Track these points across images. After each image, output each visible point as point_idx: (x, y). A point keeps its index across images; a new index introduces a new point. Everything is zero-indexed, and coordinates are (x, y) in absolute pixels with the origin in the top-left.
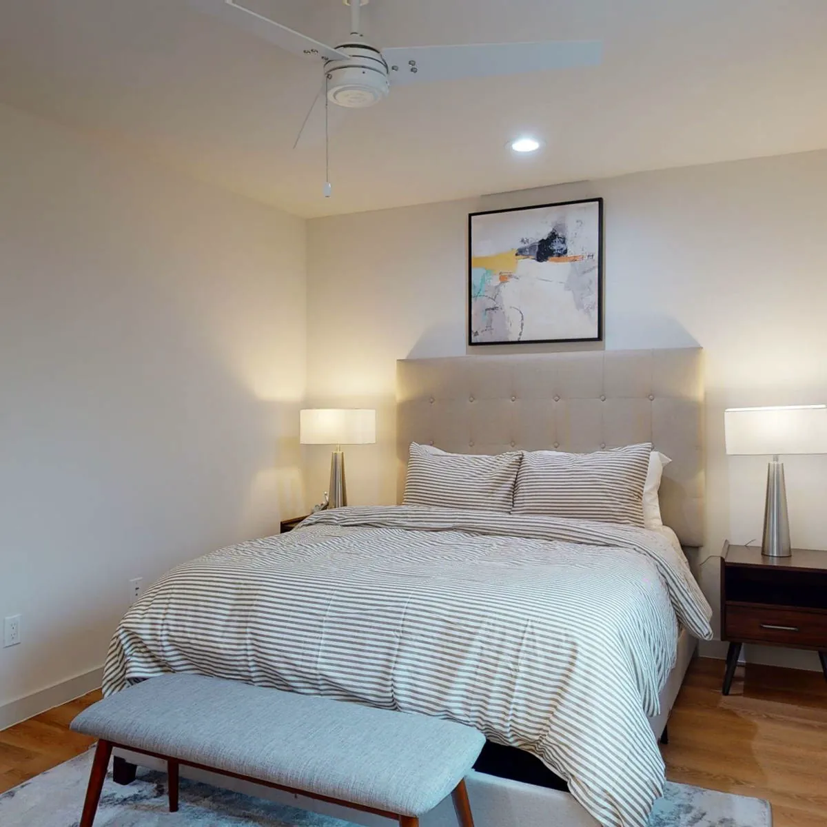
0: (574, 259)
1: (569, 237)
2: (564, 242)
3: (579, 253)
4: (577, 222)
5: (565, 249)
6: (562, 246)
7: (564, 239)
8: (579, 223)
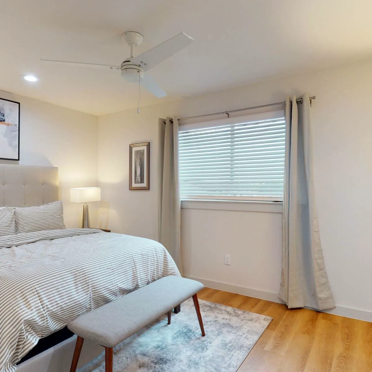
0: (8, 125)
1: (6, 115)
2: (3, 116)
3: (10, 122)
4: (10, 109)
5: (4, 119)
6: (3, 117)
7: (4, 115)
8: (11, 110)
